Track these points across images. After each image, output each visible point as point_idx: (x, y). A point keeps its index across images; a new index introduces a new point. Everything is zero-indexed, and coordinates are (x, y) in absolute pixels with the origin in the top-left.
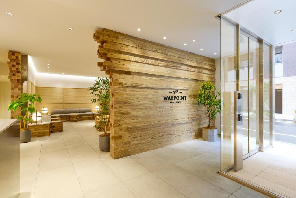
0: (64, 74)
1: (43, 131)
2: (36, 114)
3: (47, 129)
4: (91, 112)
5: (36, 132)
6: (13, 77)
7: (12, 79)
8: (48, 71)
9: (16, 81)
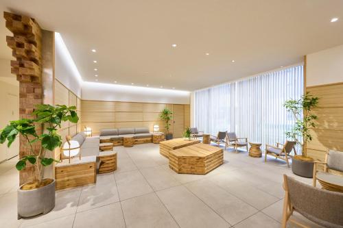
0: (117, 84)
1: (83, 175)
2: (69, 144)
3: (90, 172)
4: (148, 132)
5: (71, 178)
6: (22, 71)
7: (21, 76)
8: (97, 78)
9: (29, 79)
